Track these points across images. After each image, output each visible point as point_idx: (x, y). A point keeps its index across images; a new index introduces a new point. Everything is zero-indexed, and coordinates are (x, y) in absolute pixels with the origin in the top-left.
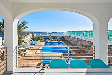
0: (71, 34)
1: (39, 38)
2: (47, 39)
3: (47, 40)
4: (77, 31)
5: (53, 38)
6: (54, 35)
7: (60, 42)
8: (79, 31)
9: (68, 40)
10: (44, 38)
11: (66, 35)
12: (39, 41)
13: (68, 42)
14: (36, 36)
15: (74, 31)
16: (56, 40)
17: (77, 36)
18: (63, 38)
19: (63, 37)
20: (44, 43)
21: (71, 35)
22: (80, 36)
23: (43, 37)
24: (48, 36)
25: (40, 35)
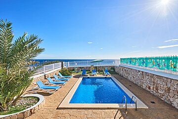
0: (127, 63)
1: (74, 70)
2: (87, 71)
3: (86, 74)
4: (140, 59)
5: (97, 69)
6: (97, 66)
7: (108, 76)
8: (147, 59)
9: (121, 72)
10: (82, 71)
11: (118, 65)
12: (73, 75)
13: (123, 76)
14: (68, 66)
15: (135, 59)
16: (102, 73)
17: (140, 67)
18: (113, 70)
19: (113, 68)
20: (81, 79)
21: (129, 65)
22: (147, 68)
23: (80, 68)
24: (87, 66)
25: (76, 65)
